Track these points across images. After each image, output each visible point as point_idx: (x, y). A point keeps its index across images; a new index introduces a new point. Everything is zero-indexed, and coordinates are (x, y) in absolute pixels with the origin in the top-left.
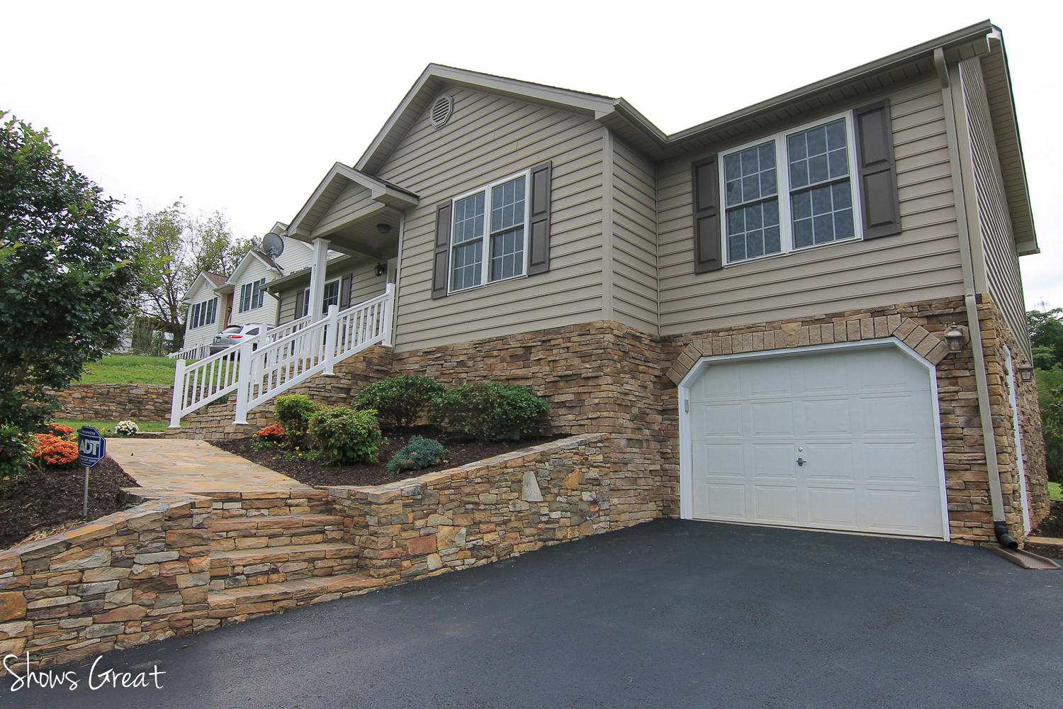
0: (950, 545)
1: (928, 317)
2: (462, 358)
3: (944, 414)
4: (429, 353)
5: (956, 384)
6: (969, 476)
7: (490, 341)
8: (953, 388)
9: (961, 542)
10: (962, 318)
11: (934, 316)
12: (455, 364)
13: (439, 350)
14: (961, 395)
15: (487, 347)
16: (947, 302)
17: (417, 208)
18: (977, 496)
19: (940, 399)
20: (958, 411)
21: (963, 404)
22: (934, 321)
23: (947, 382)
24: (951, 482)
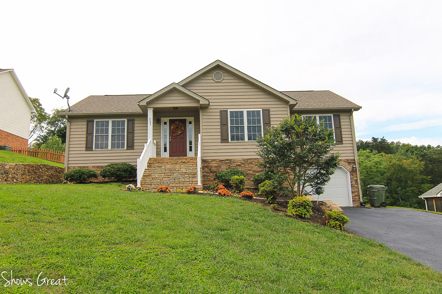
0: (353, 207)
1: (348, 162)
2: (239, 164)
3: (351, 182)
4: (223, 161)
5: (353, 176)
6: (356, 194)
7: (250, 159)
8: (353, 177)
9: (355, 206)
10: (354, 163)
11: (350, 162)
12: (236, 165)
13: (227, 160)
14: (354, 178)
15: (249, 161)
16: (351, 160)
17: (208, 108)
18: (357, 198)
19: (351, 179)
20: (354, 181)
21: (354, 180)
22: (349, 163)
23: (352, 175)
24: (353, 195)
